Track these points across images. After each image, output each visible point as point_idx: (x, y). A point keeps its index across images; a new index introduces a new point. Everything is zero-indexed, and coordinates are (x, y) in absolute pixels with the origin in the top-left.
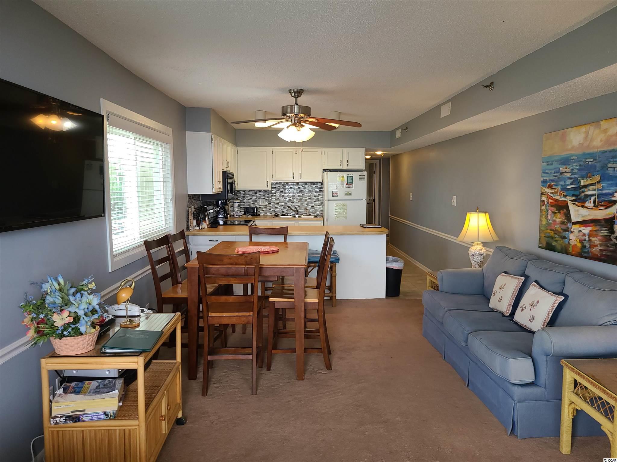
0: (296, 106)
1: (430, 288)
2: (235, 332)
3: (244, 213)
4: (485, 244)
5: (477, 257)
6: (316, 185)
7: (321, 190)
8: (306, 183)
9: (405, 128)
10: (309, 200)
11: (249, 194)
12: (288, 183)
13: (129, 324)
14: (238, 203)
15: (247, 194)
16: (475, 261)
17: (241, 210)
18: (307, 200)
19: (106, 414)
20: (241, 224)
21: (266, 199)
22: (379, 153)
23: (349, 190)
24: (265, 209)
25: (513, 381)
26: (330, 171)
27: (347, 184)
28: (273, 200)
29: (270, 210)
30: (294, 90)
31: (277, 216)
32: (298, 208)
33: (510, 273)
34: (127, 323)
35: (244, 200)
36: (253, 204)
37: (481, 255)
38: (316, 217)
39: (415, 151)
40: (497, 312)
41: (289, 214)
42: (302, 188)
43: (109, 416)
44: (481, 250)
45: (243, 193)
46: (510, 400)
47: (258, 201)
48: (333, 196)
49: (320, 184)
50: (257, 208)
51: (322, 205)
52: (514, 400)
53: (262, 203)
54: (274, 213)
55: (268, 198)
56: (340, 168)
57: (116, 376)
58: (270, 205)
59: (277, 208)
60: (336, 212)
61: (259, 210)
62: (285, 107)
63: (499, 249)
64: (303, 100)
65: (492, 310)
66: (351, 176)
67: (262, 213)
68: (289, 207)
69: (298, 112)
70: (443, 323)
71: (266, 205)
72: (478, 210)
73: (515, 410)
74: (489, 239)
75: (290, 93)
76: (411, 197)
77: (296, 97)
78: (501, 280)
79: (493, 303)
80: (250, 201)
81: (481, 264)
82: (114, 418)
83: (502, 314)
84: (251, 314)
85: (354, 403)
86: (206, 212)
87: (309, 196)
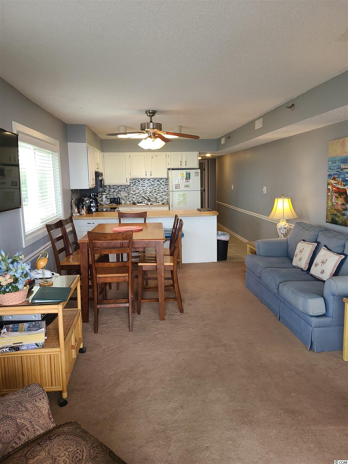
0: (151, 123)
1: (249, 253)
3: (110, 202)
4: (288, 221)
5: (282, 230)
6: (163, 180)
7: (167, 183)
8: (155, 179)
9: (228, 137)
10: (158, 191)
11: (113, 188)
12: (142, 179)
13: (46, 283)
14: (106, 195)
15: (112, 188)
16: (281, 233)
17: (108, 200)
18: (156, 191)
19: (37, 344)
20: (108, 210)
21: (126, 191)
22: (208, 155)
23: (187, 184)
24: (125, 199)
25: (311, 314)
26: (173, 169)
27: (186, 179)
28: (131, 192)
29: (129, 200)
30: (149, 112)
31: (134, 204)
32: (150, 198)
33: (307, 240)
35: (109, 192)
36: (116, 195)
37: (286, 229)
38: (163, 204)
39: (234, 154)
40: (298, 268)
41: (143, 202)
42: (153, 183)
43: (39, 346)
44: (286, 225)
45: (109, 187)
46: (309, 327)
47: (120, 193)
48: (176, 188)
49: (166, 179)
50: (119, 198)
51: (168, 195)
52: (311, 326)
53: (123, 194)
54: (132, 202)
55: (127, 191)
56: (180, 167)
57: (40, 319)
58: (129, 196)
59: (134, 198)
60: (178, 200)
61: (121, 200)
62: (143, 124)
63: (299, 224)
64: (156, 119)
65: (295, 267)
66: (189, 173)
67: (123, 202)
68: (143, 197)
69: (153, 128)
70: (260, 277)
71: (126, 196)
72: (283, 197)
73: (313, 333)
74: (291, 217)
75: (147, 113)
76: (232, 187)
77: (151, 117)
78: (301, 246)
79: (295, 263)
80: (114, 193)
81: (285, 235)
82: (43, 347)
83: (302, 269)
84: (127, 275)
86: (84, 202)
87: (158, 188)
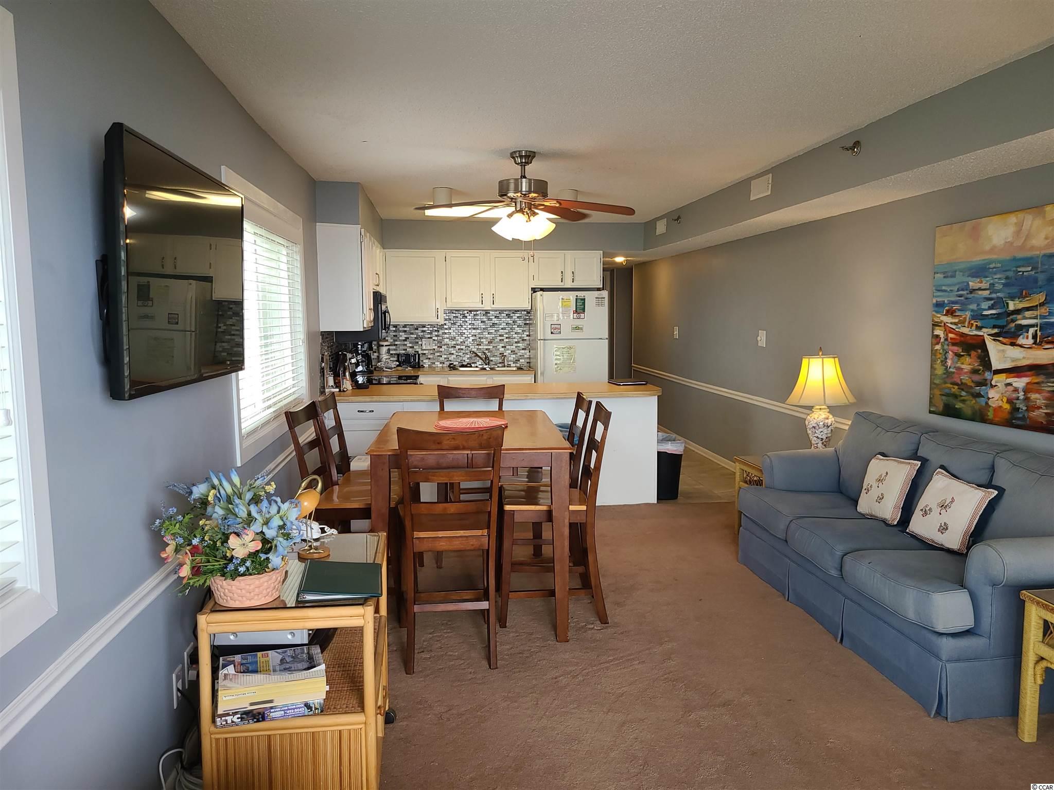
0: (524, 180)
1: (741, 483)
2: (423, 566)
3: (398, 363)
4: (832, 409)
5: (821, 430)
6: (518, 315)
7: (528, 322)
8: (501, 312)
9: (676, 217)
10: (507, 340)
11: (405, 331)
12: (471, 311)
13: (314, 553)
14: (388, 347)
15: (400, 331)
16: (817, 437)
17: (391, 359)
18: (503, 340)
19: (307, 706)
20: (391, 382)
21: (434, 338)
22: (620, 259)
23: (578, 323)
24: (431, 357)
25: (940, 629)
26: (542, 290)
27: (576, 312)
28: (445, 340)
29: (441, 359)
30: (519, 154)
31: (452, 367)
32: (489, 354)
33: (890, 456)
34: (311, 551)
35: (395, 341)
36: (411, 347)
37: (828, 427)
38: (520, 369)
39: (680, 257)
40: (873, 518)
41: (473, 365)
42: (495, 320)
43: (313, 709)
44: (827, 419)
45: (394, 329)
46: (934, 660)
47: (420, 343)
48: (552, 333)
49: (526, 313)
50: (419, 355)
51: (531, 347)
52: (941, 660)
53: (426, 346)
54: (448, 363)
55: (436, 338)
56: (560, 285)
57: (306, 641)
58: (441, 349)
59: (453, 354)
60: (556, 359)
61: (421, 359)
62: (505, 182)
63: (863, 417)
64: (535, 169)
65: (863, 516)
66: (582, 299)
67: (426, 363)
68: (474, 352)
69: (527, 190)
70: (786, 541)
71: (434, 349)
72: (821, 353)
73: (944, 675)
74: (843, 400)
75: (513, 158)
76: (676, 332)
77: (523, 165)
78: (876, 467)
79: (865, 505)
80: (405, 343)
81: (826, 442)
82: (322, 711)
83: (884, 521)
84: (485, 532)
85: (665, 676)
86: (346, 362)
87: (506, 333)
